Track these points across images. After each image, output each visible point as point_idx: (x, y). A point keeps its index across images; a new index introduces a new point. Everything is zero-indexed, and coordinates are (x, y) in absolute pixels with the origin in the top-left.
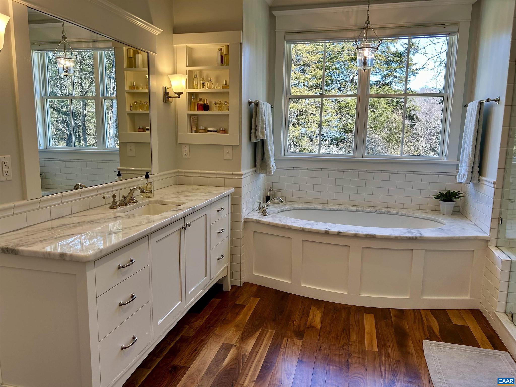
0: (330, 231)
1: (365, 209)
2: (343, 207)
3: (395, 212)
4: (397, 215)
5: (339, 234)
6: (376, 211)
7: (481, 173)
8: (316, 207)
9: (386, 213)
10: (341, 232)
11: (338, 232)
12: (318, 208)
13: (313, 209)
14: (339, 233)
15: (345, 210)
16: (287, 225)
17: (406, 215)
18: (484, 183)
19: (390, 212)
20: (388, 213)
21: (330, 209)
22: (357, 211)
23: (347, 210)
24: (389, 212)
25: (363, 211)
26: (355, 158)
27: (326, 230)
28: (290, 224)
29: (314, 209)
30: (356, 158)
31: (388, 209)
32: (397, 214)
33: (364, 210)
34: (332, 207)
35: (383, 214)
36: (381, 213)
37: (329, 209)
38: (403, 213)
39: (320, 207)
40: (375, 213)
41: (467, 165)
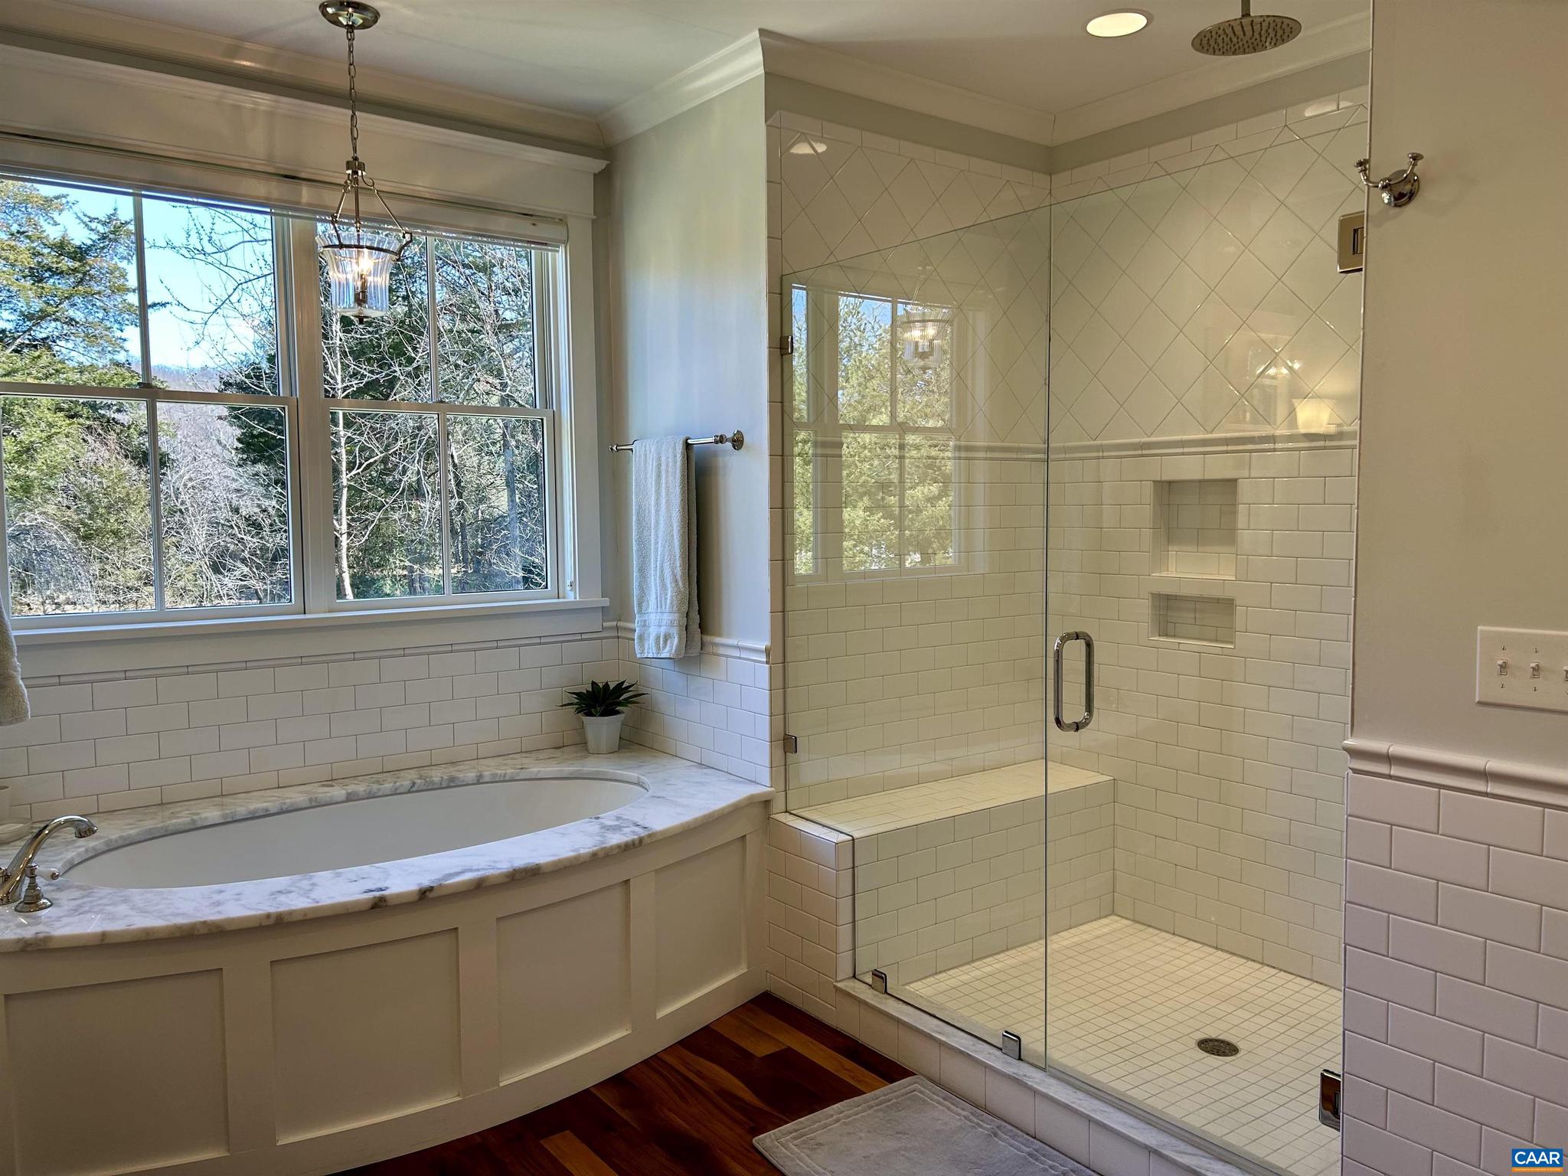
0: (392, 895)
1: (375, 787)
2: (296, 796)
3: (471, 775)
4: (478, 783)
5: (425, 895)
6: (414, 783)
7: (704, 628)
8: (195, 817)
9: (444, 785)
10: (431, 889)
11: (420, 890)
12: (206, 818)
13: (188, 827)
14: (425, 892)
15: (308, 805)
16: (205, 922)
17: (507, 778)
18: (719, 652)
19: (458, 778)
20: (452, 783)
21: (255, 811)
22: (350, 798)
23: (314, 804)
24: (452, 779)
25: (371, 796)
26: (302, 617)
27: (375, 897)
28: (211, 915)
29: (192, 827)
30: (307, 616)
31: (452, 771)
32: (479, 781)
33: (374, 790)
34: (257, 804)
35: (437, 789)
36: (431, 787)
37: (250, 813)
38: (497, 774)
39: (212, 814)
40: (409, 792)
41: (675, 609)
